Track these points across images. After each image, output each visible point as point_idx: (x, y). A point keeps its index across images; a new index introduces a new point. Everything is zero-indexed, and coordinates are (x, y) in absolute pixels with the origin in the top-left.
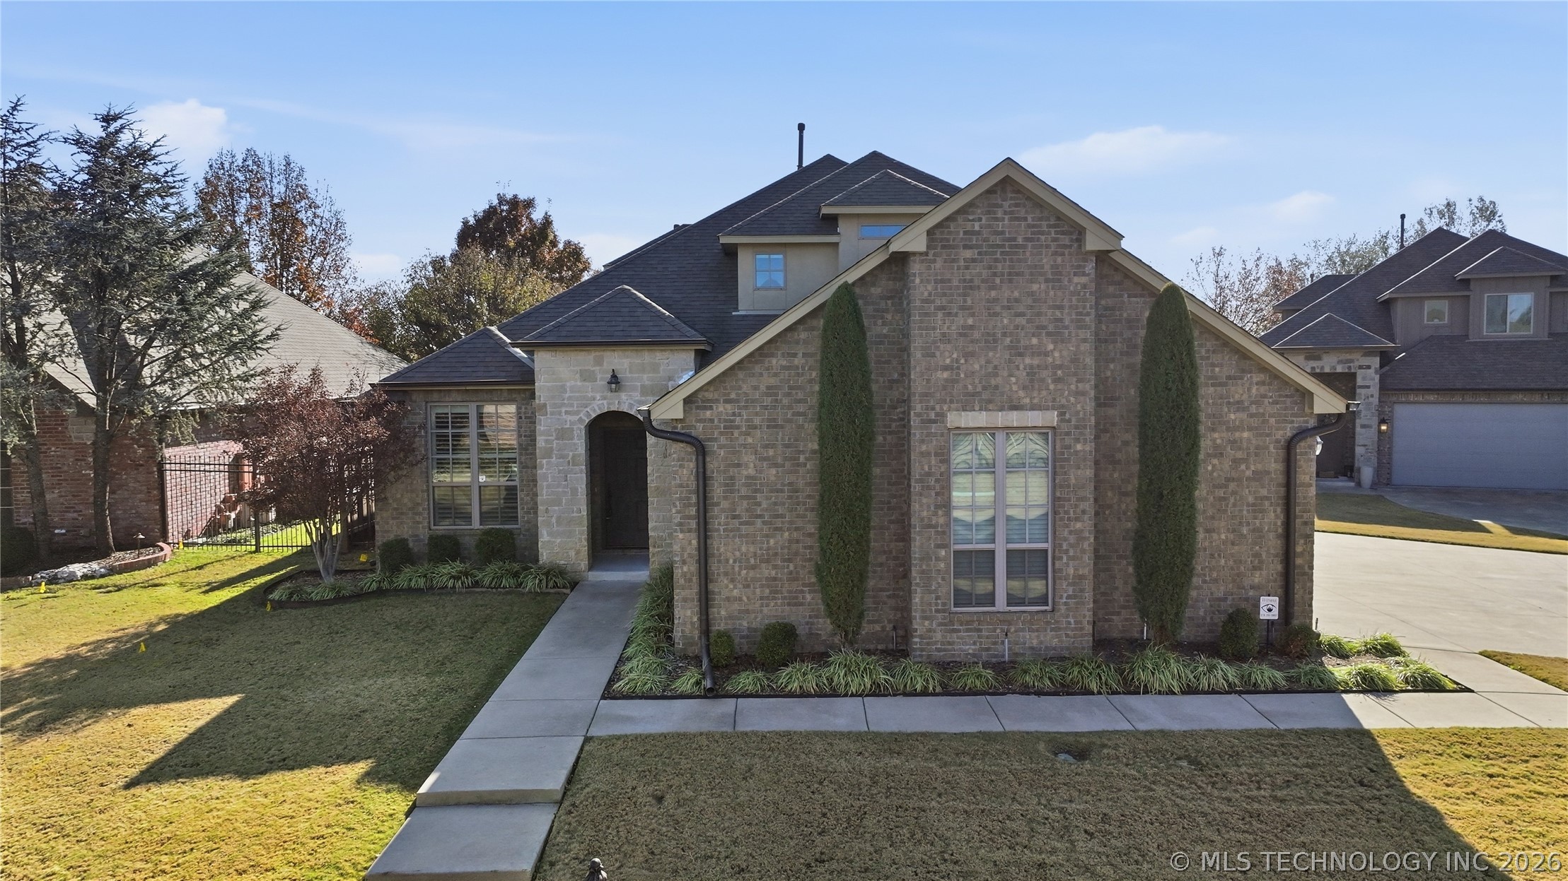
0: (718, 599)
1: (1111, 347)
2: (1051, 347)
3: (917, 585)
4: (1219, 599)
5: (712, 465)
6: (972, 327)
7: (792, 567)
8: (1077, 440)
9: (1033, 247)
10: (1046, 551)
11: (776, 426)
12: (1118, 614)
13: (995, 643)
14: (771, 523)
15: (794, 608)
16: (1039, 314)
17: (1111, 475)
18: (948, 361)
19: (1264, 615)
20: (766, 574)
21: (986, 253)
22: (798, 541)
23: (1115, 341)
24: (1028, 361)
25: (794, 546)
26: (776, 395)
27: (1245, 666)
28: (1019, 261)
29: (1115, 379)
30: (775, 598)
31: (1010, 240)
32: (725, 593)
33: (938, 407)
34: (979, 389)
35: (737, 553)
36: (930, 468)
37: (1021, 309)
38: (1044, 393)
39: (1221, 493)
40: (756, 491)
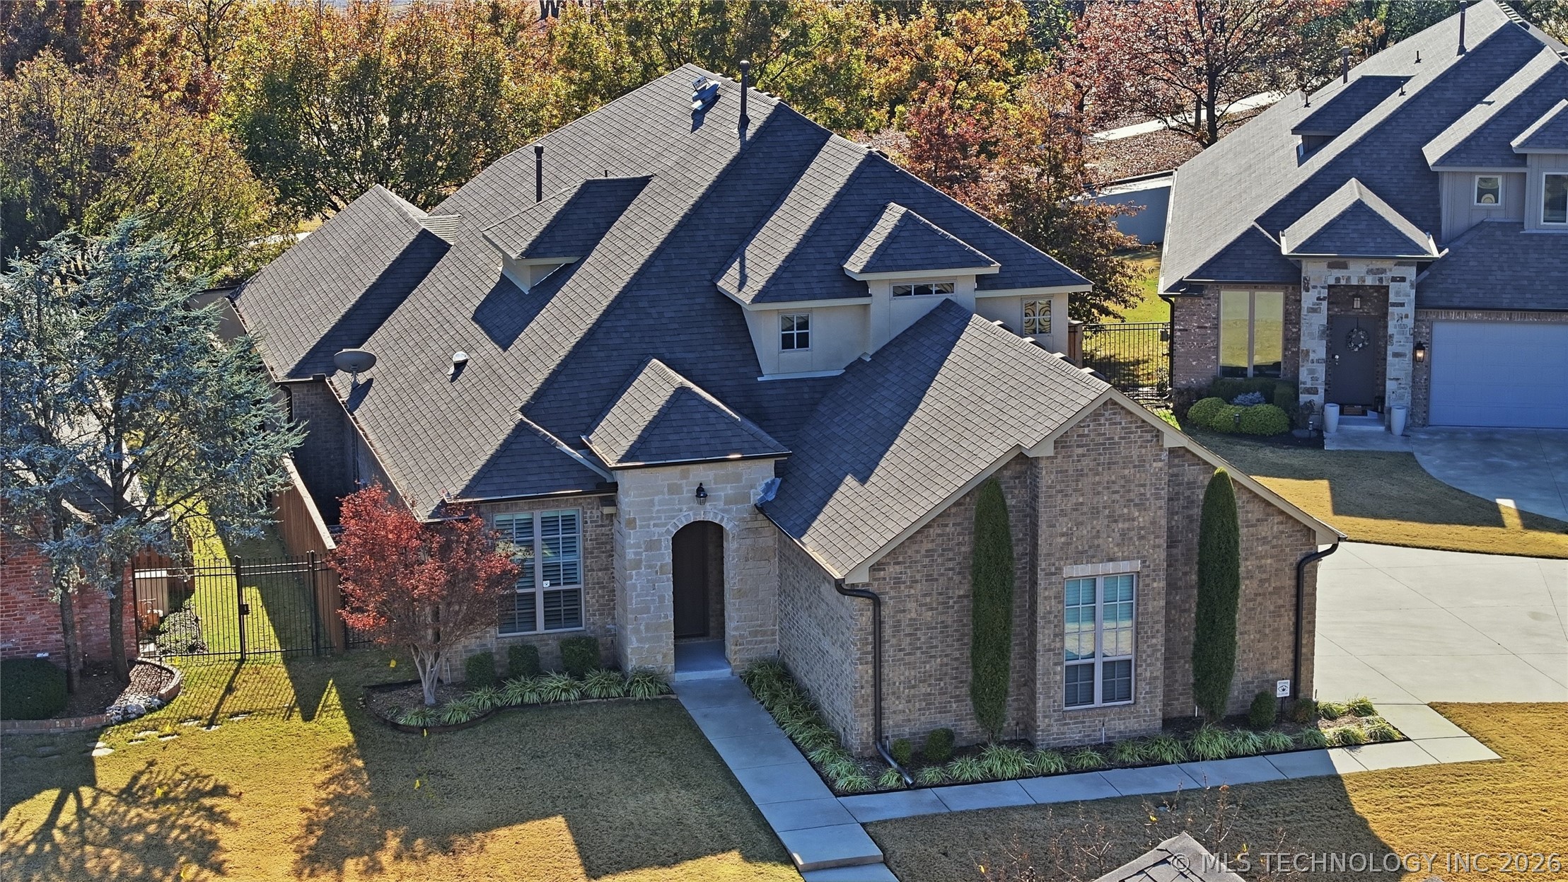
0: (887, 713)
1: (1176, 503)
2: (1137, 514)
3: (1040, 693)
4: (1248, 683)
5: (886, 612)
6: (1082, 504)
7: (942, 684)
8: (1154, 580)
9: (1126, 443)
10: (1130, 661)
11: (932, 580)
12: (1178, 699)
13: (1094, 731)
14: (927, 652)
15: (943, 715)
16: (1129, 491)
17: (1174, 598)
18: (1065, 530)
19: (1280, 694)
20: (923, 690)
21: (1093, 450)
22: (947, 665)
23: (1178, 499)
24: (1120, 525)
25: (944, 668)
26: (932, 556)
27: (1267, 734)
28: (1116, 453)
29: (1178, 527)
30: (929, 709)
31: (1109, 439)
32: (893, 708)
33: (1057, 563)
34: (1086, 548)
35: (902, 678)
36: (1051, 607)
37: (1116, 488)
38: (1132, 547)
39: (1251, 605)
40: (916, 629)
